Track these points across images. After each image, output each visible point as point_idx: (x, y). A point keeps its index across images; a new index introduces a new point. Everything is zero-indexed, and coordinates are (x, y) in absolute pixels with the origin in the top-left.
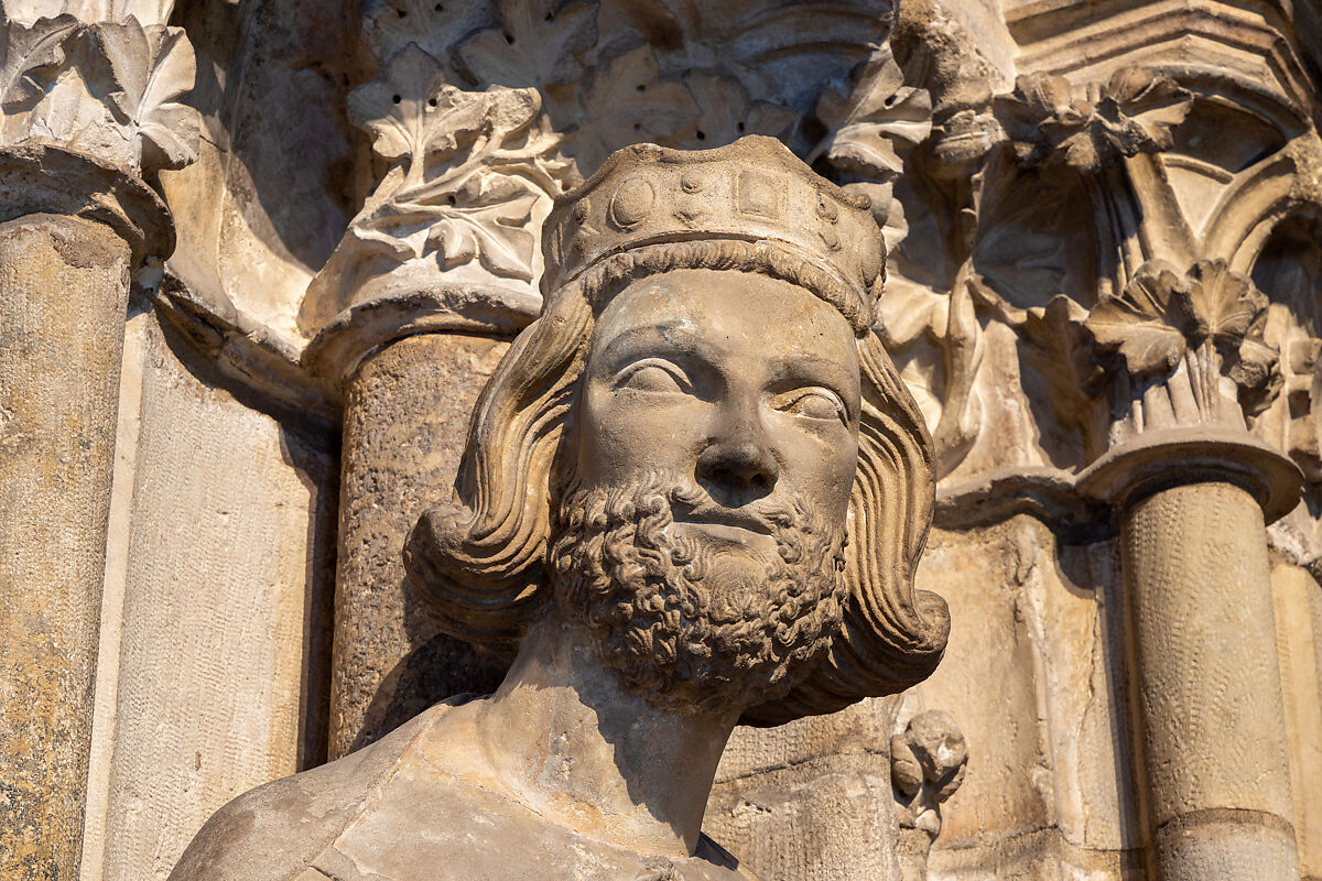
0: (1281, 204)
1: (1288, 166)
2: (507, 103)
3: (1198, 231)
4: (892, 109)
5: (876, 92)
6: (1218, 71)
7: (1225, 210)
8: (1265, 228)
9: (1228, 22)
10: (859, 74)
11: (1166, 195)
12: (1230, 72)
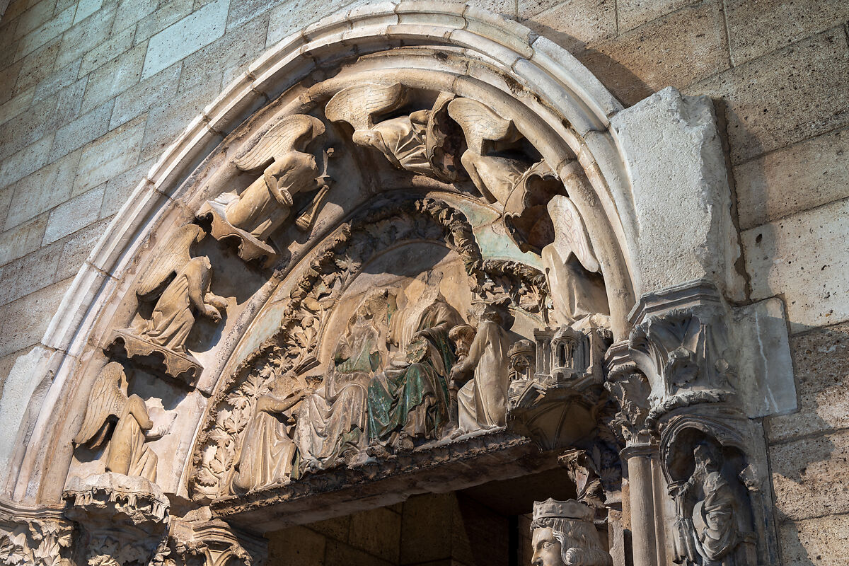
0: (230, 555)
1: (230, 550)
2: (105, 557)
3: (214, 562)
4: (164, 551)
5: (161, 549)
6: (215, 540)
7: (220, 557)
8: (228, 559)
9: (217, 532)
10: (158, 547)
11: (210, 556)
12: (217, 540)
